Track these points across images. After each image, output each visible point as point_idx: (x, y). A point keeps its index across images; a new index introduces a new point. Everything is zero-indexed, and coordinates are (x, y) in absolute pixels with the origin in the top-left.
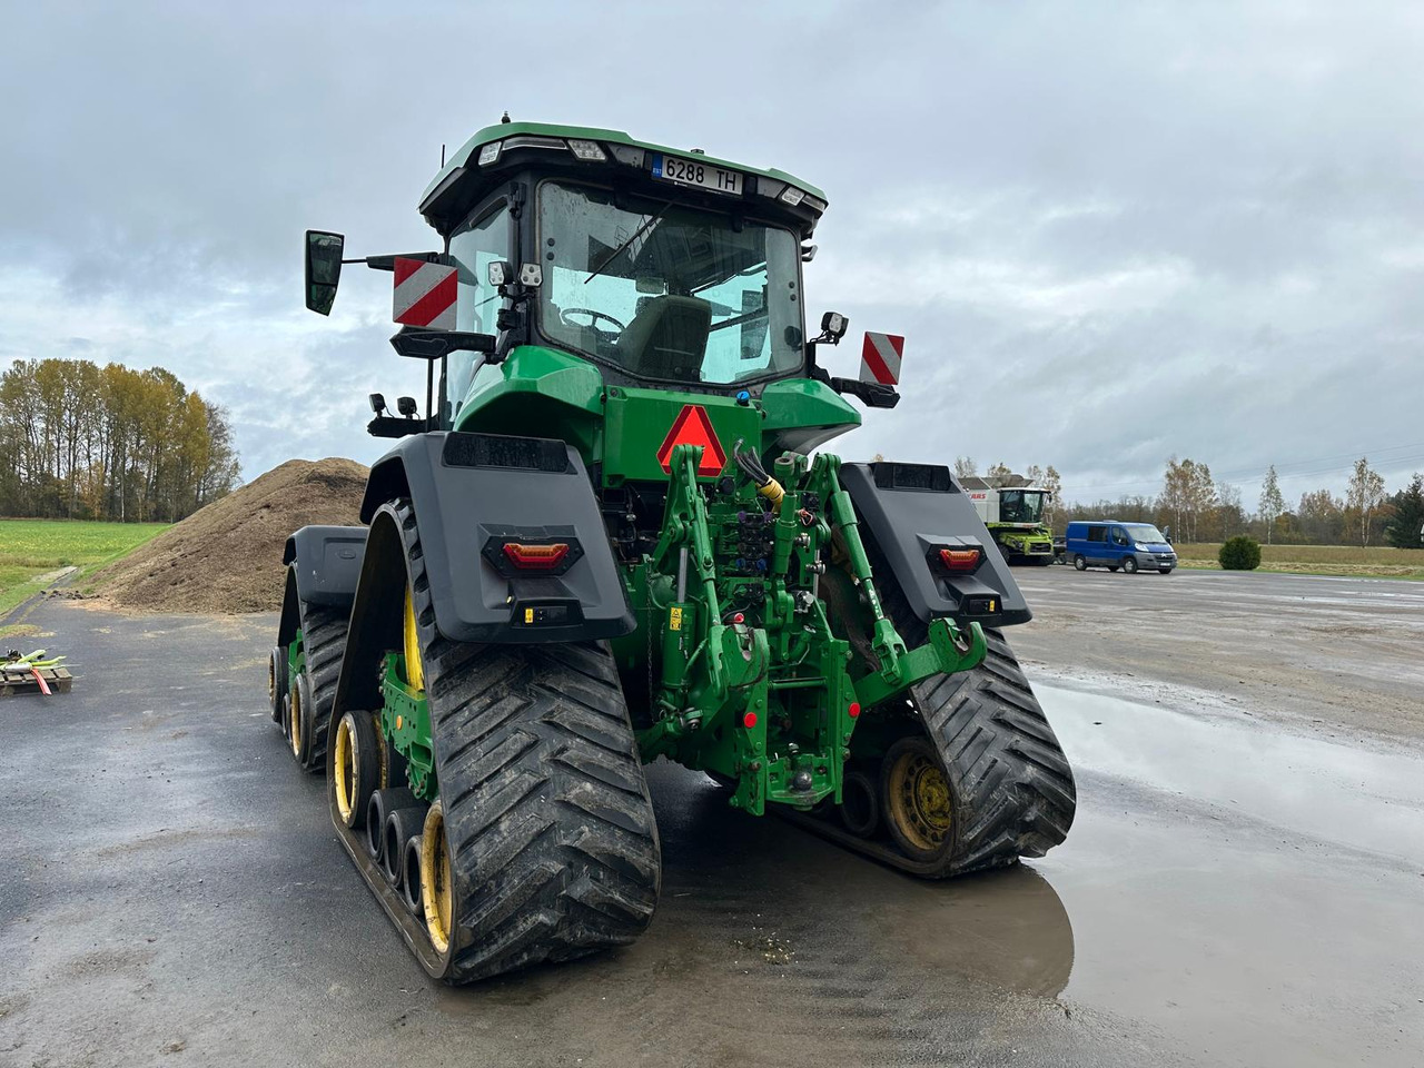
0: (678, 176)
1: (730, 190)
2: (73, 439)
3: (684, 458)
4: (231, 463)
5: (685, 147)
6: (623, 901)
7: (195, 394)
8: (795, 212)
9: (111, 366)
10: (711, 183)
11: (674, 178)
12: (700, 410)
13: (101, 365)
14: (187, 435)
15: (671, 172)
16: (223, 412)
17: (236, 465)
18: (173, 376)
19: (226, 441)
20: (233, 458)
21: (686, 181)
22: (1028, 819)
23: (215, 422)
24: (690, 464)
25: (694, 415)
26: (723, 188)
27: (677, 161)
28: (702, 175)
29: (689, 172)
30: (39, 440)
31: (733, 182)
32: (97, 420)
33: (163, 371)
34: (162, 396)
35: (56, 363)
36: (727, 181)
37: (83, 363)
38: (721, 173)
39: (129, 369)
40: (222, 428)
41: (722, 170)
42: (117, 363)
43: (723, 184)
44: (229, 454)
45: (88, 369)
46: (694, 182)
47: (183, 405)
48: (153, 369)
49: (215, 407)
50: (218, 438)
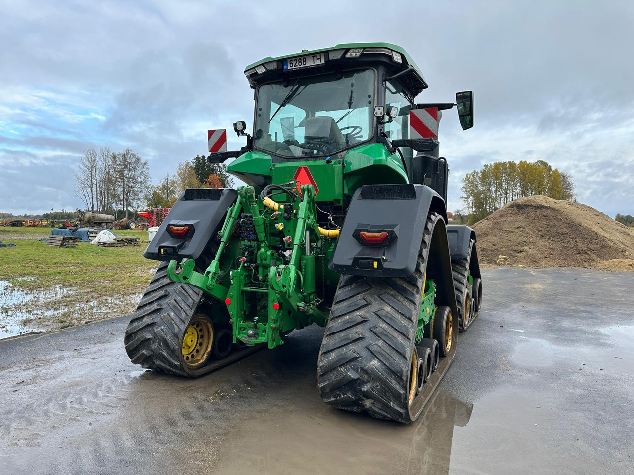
0: (295, 66)
1: (319, 63)
2: (506, 194)
3: (303, 190)
4: (573, 200)
5: (298, 52)
6: (167, 356)
7: (556, 170)
8: (360, 60)
9: (521, 162)
10: (310, 63)
11: (293, 67)
12: (305, 168)
13: (517, 162)
14: (552, 188)
15: (291, 65)
16: (569, 177)
17: (575, 200)
18: (547, 163)
19: (571, 190)
20: (573, 198)
21: (299, 67)
22: (363, 389)
23: (566, 182)
24: (306, 193)
25: (303, 171)
26: (316, 64)
27: (293, 59)
28: (305, 61)
29: (299, 62)
30: (494, 195)
31: (320, 59)
32: (515, 186)
33: (542, 161)
34: (541, 172)
35: (500, 164)
36: (317, 59)
37: (509, 162)
38: (313, 57)
39: (528, 162)
40: (569, 184)
41: (314, 55)
42: (523, 161)
43: (315, 61)
44: (572, 196)
45: (512, 165)
46: (303, 66)
47: (551, 175)
48: (538, 161)
49: (565, 174)
50: (567, 189)
